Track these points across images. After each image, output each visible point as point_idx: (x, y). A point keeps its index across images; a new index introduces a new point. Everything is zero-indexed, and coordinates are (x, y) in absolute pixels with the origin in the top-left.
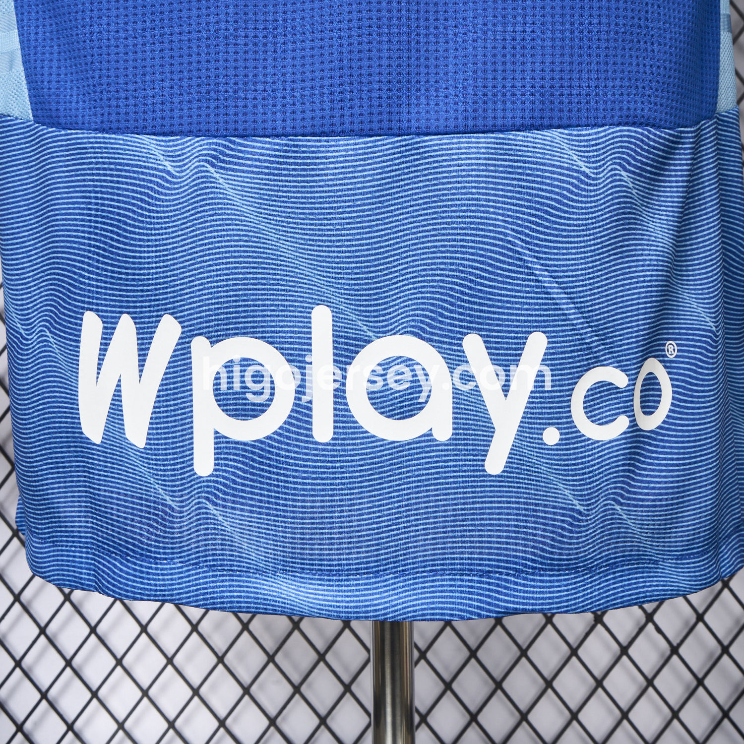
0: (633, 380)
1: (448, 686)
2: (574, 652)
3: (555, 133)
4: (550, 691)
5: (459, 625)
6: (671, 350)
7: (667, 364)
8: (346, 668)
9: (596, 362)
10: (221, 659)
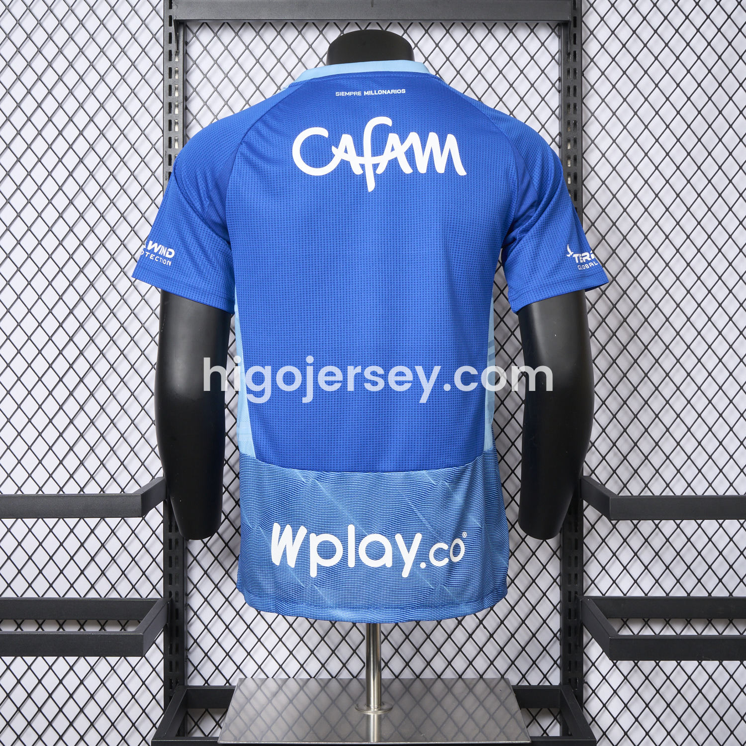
0: (450, 547)
1: (397, 651)
2: (449, 636)
3: (424, 472)
4: (439, 652)
5: (400, 624)
6: (465, 535)
7: (463, 540)
8: (354, 643)
9: (438, 542)
10: (302, 639)
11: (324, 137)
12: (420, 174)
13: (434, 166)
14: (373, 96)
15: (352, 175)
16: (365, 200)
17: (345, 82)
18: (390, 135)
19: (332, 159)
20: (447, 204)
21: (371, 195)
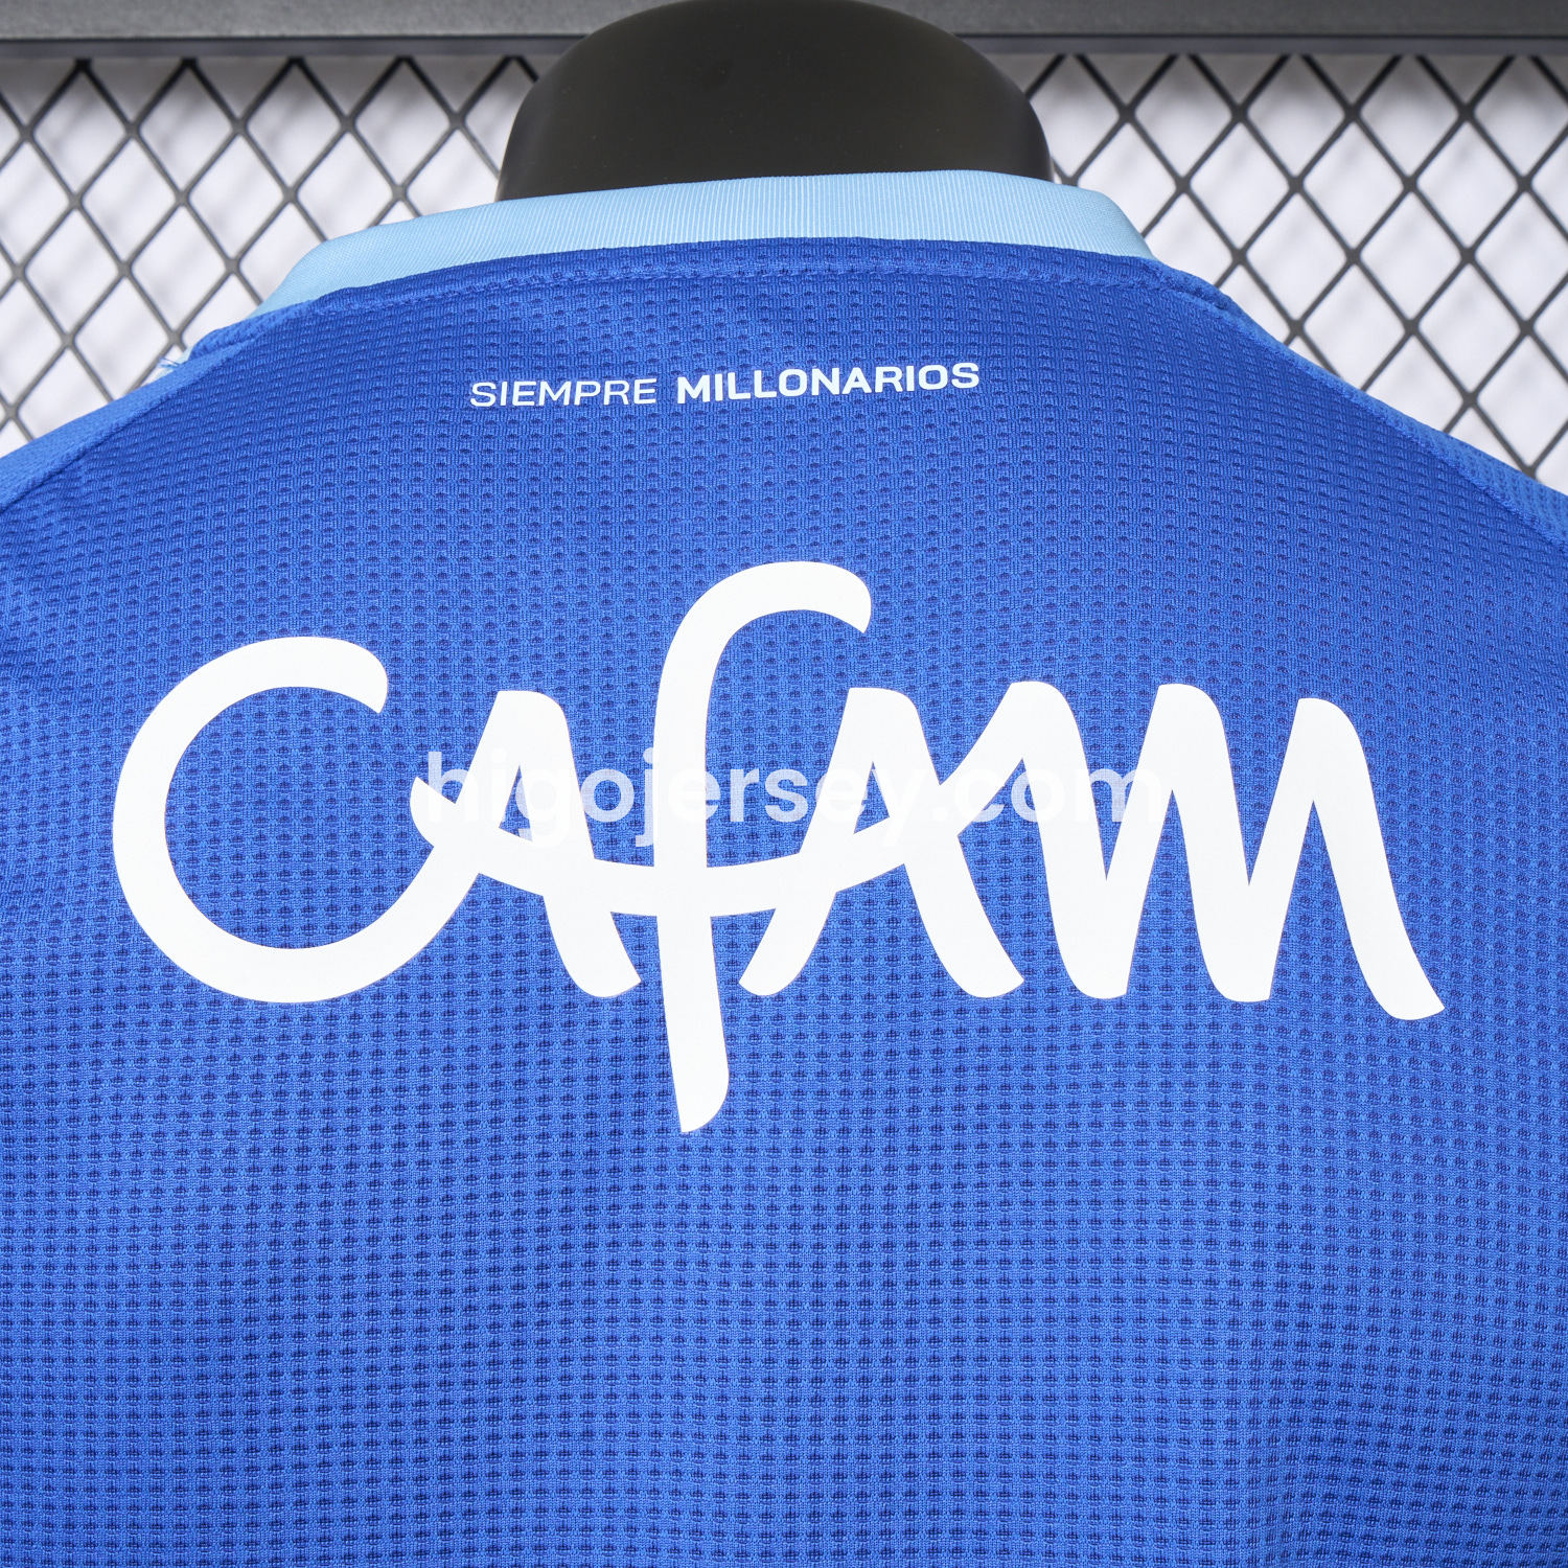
11: (352, 708)
12: (1078, 1001)
13: (1193, 949)
14: (743, 408)
15: (559, 998)
16: (650, 1196)
17: (546, 310)
18: (860, 700)
19: (405, 875)
20: (1295, 1256)
21: (695, 1159)
